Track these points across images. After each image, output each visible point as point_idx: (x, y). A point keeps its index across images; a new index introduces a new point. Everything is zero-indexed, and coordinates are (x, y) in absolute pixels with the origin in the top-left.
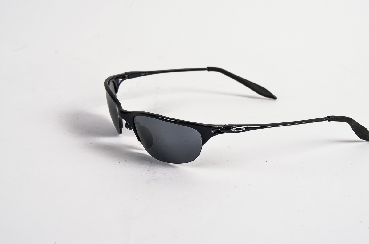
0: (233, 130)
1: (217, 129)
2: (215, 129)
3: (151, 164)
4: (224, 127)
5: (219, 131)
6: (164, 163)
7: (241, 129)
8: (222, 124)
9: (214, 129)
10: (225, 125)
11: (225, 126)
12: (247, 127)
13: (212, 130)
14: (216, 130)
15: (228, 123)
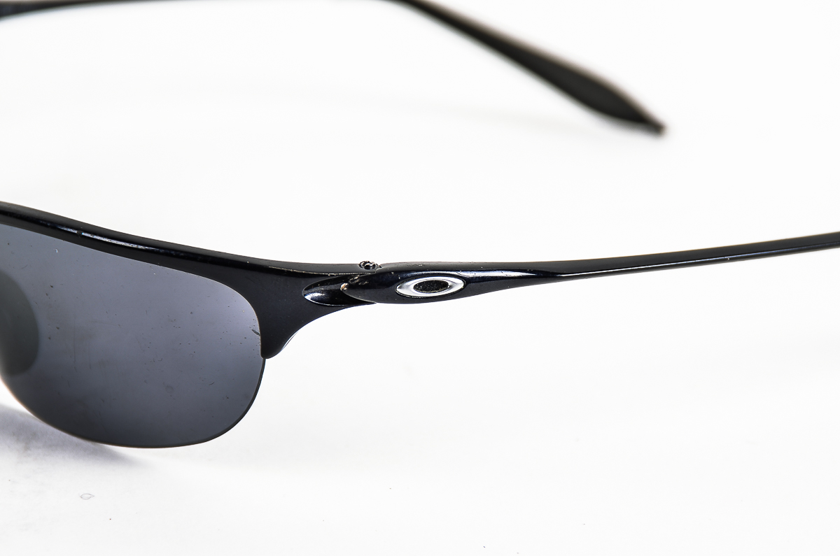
0: (408, 289)
1: (333, 287)
2: (322, 284)
3: (27, 448)
4: (363, 278)
5: (341, 293)
6: (94, 443)
7: (444, 285)
8: (357, 260)
9: (315, 285)
10: (368, 267)
11: (368, 272)
12: (472, 278)
13: (309, 289)
14: (328, 288)
15: (384, 256)
